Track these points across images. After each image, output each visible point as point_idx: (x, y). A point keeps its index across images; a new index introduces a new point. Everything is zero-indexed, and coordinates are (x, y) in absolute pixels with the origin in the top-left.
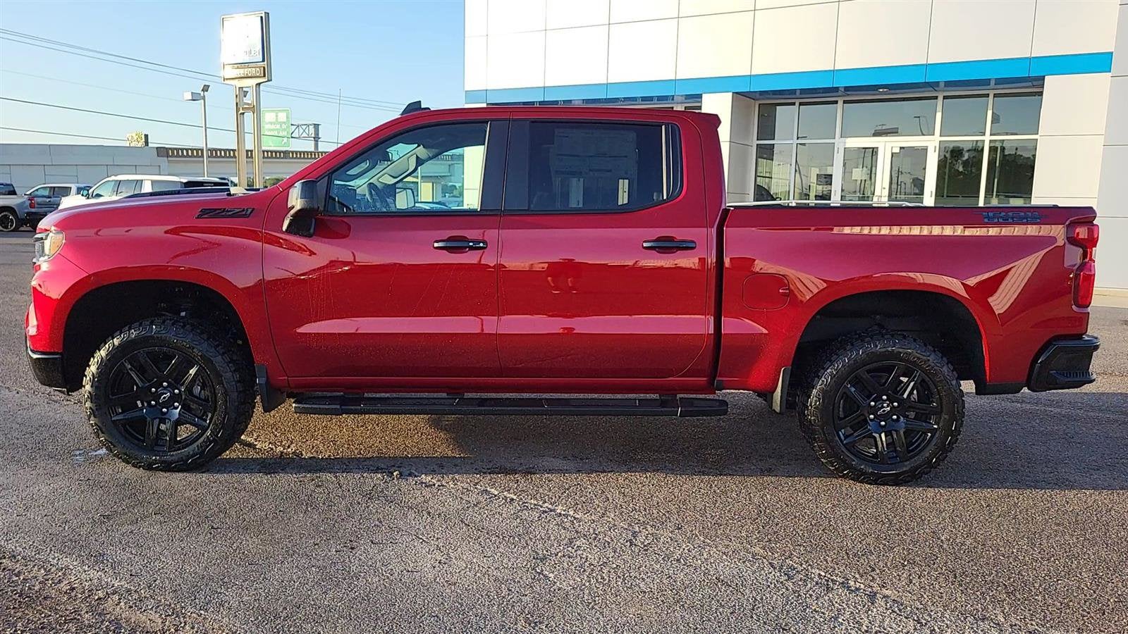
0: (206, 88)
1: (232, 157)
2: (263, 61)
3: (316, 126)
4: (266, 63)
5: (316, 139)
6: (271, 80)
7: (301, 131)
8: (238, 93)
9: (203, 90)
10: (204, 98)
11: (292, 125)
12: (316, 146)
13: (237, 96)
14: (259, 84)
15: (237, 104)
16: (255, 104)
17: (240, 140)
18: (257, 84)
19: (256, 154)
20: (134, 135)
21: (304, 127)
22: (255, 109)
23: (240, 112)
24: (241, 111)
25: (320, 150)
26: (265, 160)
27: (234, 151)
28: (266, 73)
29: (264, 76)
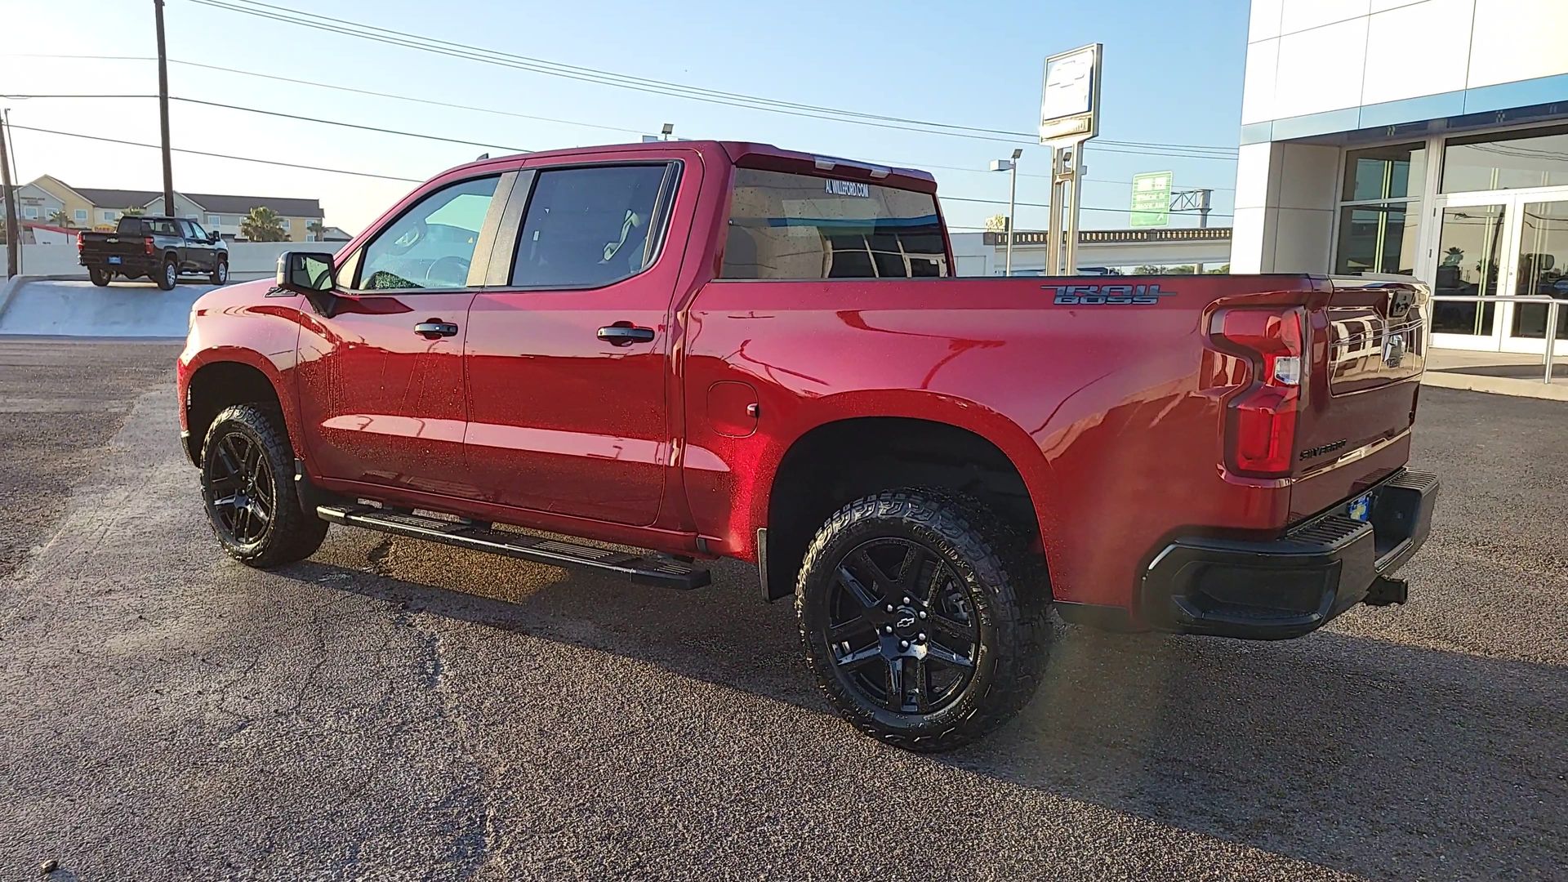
0: (1017, 153)
1: (1042, 243)
2: (1090, 110)
3: (1207, 193)
4: (1092, 112)
5: (1205, 210)
6: (1098, 135)
7: (1185, 201)
8: (1055, 157)
9: (1014, 157)
10: (1014, 166)
11: (1173, 193)
12: (1204, 222)
13: (1054, 160)
14: (1081, 143)
15: (1054, 169)
16: (1075, 169)
17: (1055, 217)
18: (1079, 143)
19: (1070, 238)
20: (993, 219)
21: (1189, 196)
22: (1077, 175)
23: (1056, 181)
24: (1058, 180)
25: (1208, 227)
26: (1081, 245)
27: (1045, 234)
28: (1093, 128)
29: (1089, 130)
